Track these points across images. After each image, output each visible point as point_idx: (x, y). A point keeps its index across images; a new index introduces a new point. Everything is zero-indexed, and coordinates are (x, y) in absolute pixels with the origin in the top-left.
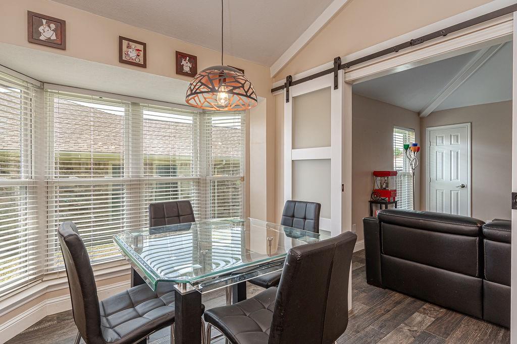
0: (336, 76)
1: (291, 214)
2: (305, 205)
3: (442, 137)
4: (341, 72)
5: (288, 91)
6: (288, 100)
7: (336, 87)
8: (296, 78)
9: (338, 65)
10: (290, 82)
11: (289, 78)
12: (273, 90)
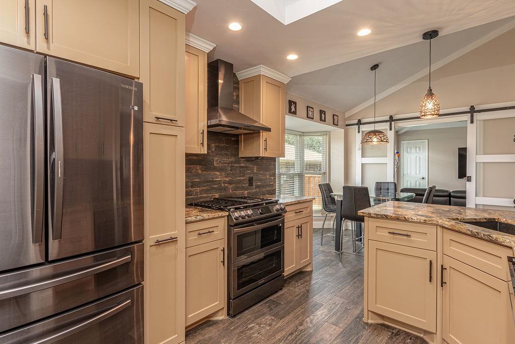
0: (391, 124)
1: (380, 188)
2: (387, 184)
3: (411, 148)
4: (393, 123)
5: (359, 127)
6: (359, 132)
7: (391, 129)
8: (363, 121)
9: (391, 119)
10: (359, 123)
11: (359, 121)
12: (347, 125)
